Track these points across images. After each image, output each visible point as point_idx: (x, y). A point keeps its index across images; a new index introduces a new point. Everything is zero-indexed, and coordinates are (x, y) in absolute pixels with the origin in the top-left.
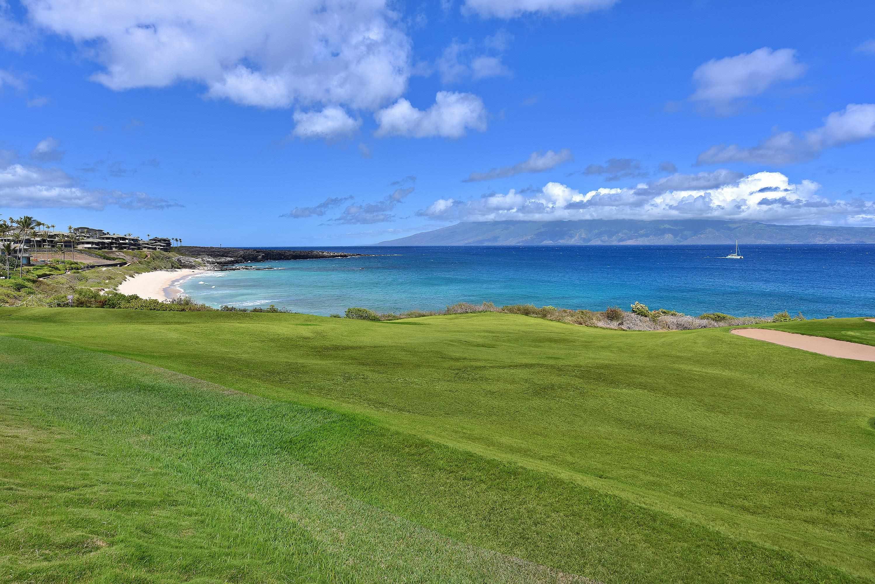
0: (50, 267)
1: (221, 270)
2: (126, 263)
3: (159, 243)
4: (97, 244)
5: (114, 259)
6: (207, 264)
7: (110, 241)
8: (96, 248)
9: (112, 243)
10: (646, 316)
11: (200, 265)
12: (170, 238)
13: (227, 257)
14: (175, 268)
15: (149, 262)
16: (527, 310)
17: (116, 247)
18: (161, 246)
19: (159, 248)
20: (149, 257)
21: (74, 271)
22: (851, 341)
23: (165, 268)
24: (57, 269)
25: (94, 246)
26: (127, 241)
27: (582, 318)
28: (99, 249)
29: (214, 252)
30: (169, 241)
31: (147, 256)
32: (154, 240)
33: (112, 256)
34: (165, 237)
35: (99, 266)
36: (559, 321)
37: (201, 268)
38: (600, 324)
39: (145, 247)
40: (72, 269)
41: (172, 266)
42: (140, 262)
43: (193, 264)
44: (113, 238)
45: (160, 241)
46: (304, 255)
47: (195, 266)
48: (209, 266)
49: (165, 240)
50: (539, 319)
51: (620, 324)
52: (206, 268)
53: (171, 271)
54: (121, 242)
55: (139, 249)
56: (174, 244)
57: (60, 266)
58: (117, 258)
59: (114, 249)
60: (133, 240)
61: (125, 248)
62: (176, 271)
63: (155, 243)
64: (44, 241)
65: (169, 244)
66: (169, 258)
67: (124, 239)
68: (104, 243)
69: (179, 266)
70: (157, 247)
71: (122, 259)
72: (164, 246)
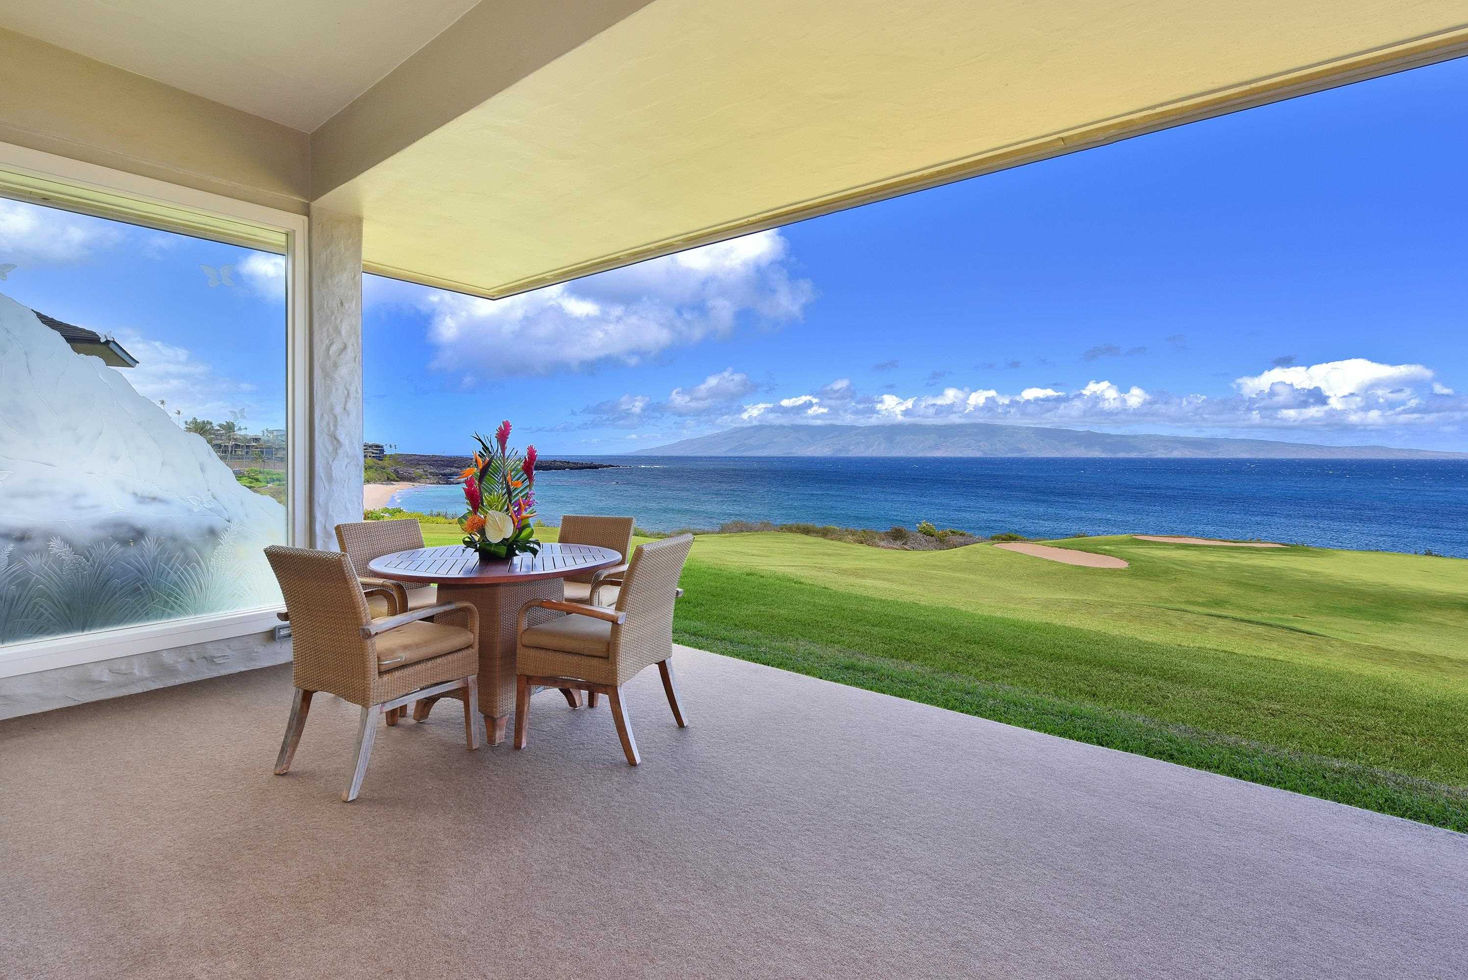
0: (249, 477)
1: (447, 484)
3: (370, 450)
6: (429, 476)
10: (932, 536)
11: (420, 477)
12: (381, 444)
13: (452, 467)
14: (391, 480)
16: (807, 528)
18: (373, 453)
19: (370, 456)
21: (278, 483)
22: (1097, 553)
23: (379, 480)
24: (257, 480)
27: (863, 536)
29: (436, 461)
30: (382, 447)
34: (377, 443)
36: (840, 540)
37: (423, 481)
38: (882, 543)
40: (274, 481)
41: (388, 479)
43: (413, 475)
45: (372, 447)
46: (546, 466)
48: (433, 479)
49: (377, 446)
50: (819, 538)
51: (903, 544)
52: (428, 481)
53: (387, 484)
56: (388, 451)
57: (260, 477)
62: (393, 484)
63: (366, 449)
64: (237, 446)
65: (382, 451)
66: (384, 469)
69: (396, 479)
70: (368, 454)
72: (376, 453)
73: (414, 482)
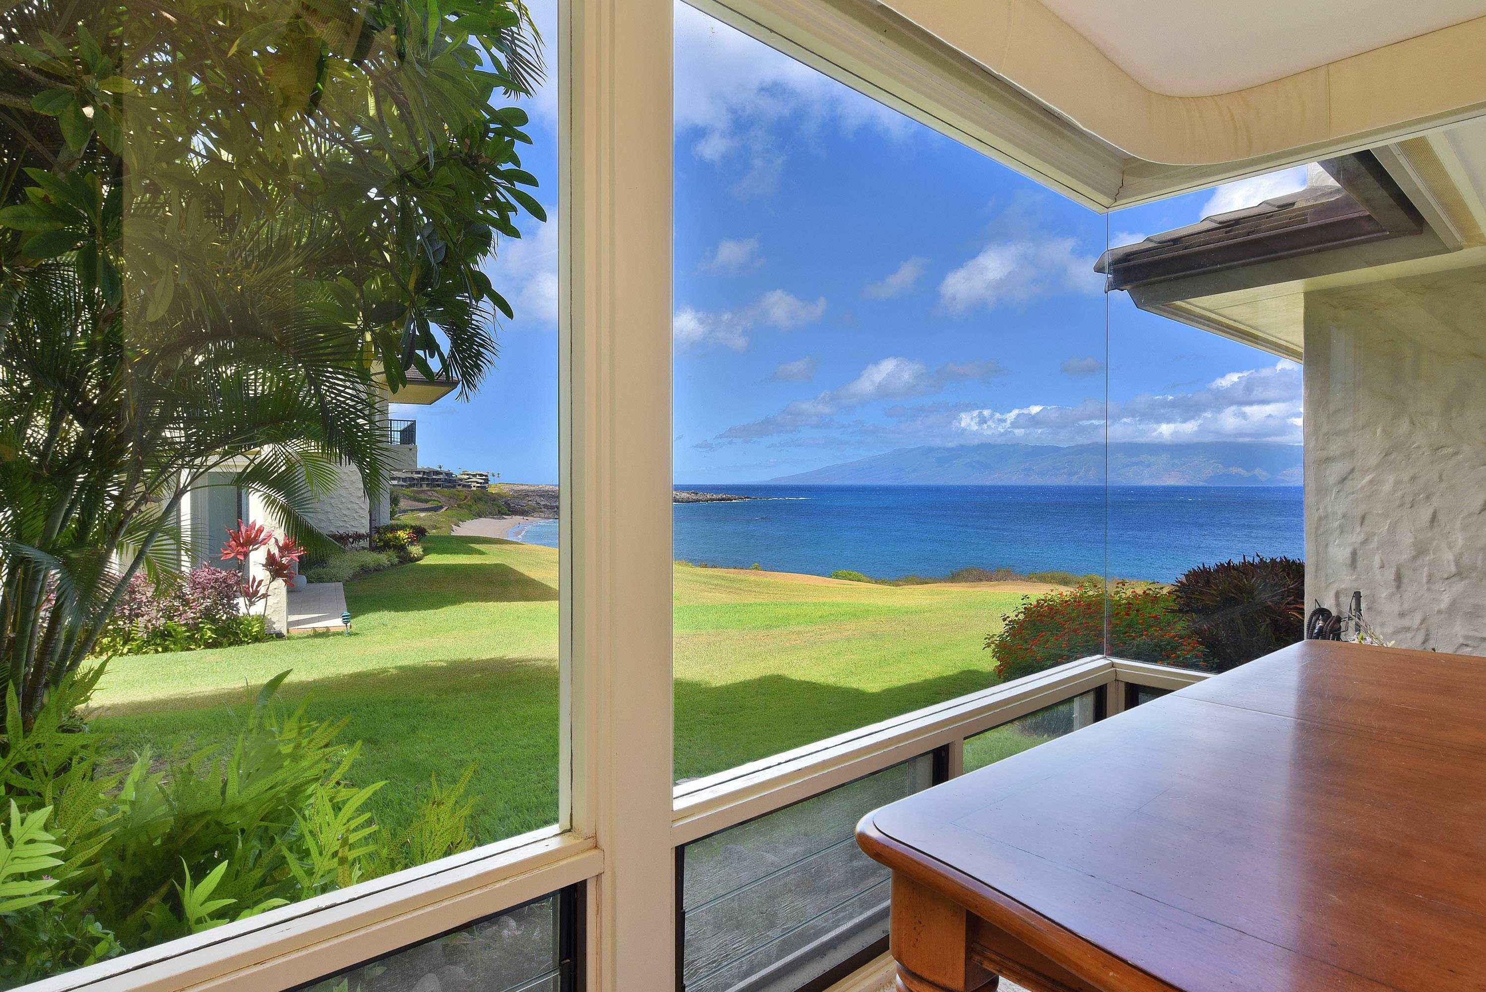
2: (441, 507)
3: (474, 479)
4: (404, 480)
5: (426, 501)
6: (543, 509)
7: (421, 476)
8: (402, 486)
9: (422, 479)
12: (484, 472)
15: (470, 506)
17: (428, 485)
18: (478, 483)
19: (475, 486)
20: (469, 498)
25: (401, 483)
26: (441, 476)
28: (407, 487)
30: (486, 476)
31: (466, 497)
32: (468, 475)
33: (423, 496)
34: (479, 471)
35: (412, 510)
37: (536, 514)
39: (459, 485)
41: (499, 512)
42: (459, 506)
43: (526, 508)
44: (424, 473)
45: (474, 476)
47: (527, 512)
49: (481, 475)
52: (542, 515)
53: (499, 519)
54: (434, 477)
55: (454, 487)
56: (493, 480)
58: (431, 500)
59: (425, 488)
60: (447, 474)
61: (439, 486)
62: (504, 519)
63: (469, 478)
65: (487, 480)
67: (437, 473)
68: (414, 479)
70: (473, 484)
71: (437, 501)
72: (481, 483)
73: (527, 516)
